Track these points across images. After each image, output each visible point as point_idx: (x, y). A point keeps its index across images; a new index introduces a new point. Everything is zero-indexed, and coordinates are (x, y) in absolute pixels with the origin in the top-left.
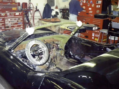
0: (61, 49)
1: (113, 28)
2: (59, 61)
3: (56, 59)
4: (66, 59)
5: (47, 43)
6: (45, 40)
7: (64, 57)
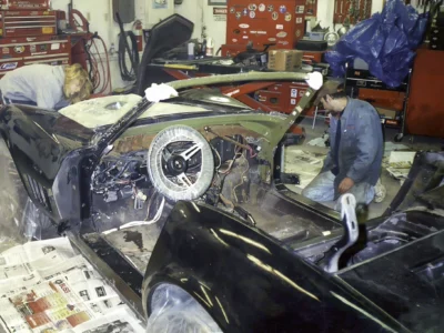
0: (262, 162)
1: (358, 70)
2: (254, 201)
3: (248, 192)
4: (276, 193)
5: (218, 138)
6: (213, 128)
7: (270, 185)
